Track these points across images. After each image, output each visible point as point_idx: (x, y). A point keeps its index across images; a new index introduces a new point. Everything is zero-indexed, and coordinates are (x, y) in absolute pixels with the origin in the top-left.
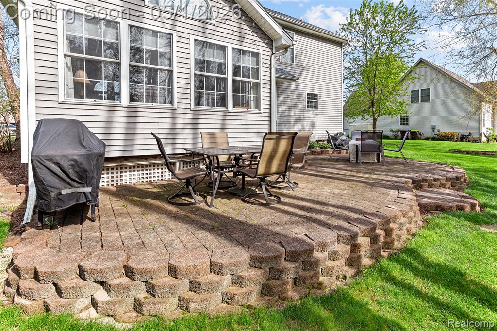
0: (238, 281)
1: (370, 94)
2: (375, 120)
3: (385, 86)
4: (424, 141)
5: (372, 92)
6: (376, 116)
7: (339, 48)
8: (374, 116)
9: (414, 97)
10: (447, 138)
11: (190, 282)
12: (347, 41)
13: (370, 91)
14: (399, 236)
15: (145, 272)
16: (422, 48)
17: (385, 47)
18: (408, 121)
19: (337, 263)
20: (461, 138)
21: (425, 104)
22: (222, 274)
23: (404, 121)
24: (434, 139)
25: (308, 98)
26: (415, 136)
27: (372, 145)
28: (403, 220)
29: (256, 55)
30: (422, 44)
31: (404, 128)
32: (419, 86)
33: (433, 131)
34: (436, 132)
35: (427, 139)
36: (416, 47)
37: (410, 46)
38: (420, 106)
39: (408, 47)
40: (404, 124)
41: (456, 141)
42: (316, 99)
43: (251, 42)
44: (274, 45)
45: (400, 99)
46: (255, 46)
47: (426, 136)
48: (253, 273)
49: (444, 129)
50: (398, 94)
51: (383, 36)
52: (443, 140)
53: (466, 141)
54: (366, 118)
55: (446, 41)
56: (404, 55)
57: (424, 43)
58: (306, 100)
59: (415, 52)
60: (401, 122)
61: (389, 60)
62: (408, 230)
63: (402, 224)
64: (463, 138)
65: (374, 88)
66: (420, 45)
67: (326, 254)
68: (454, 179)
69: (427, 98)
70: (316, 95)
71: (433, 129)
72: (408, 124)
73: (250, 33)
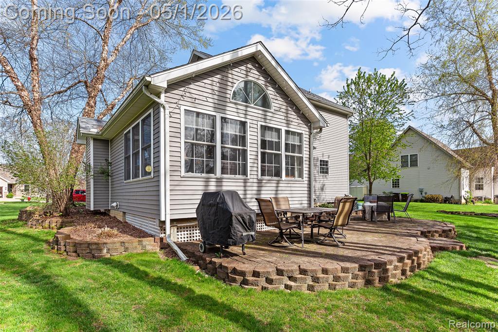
0: (355, 277)
1: (366, 158)
2: (371, 184)
3: (379, 152)
4: (414, 203)
5: (368, 157)
6: (372, 180)
7: (345, 120)
8: (370, 179)
9: (404, 163)
10: (433, 201)
11: (333, 277)
12: (353, 113)
13: (366, 156)
14: (424, 261)
15: (312, 271)
16: (411, 118)
17: (379, 115)
18: (398, 184)
19: (397, 272)
20: (444, 201)
21: (414, 169)
22: (349, 273)
23: (396, 184)
24: (422, 201)
25: (321, 165)
26: (405, 198)
27: (385, 206)
28: (425, 253)
29: (300, 135)
30: (411, 114)
31: (396, 190)
32: (408, 152)
33: (421, 194)
34: (424, 194)
35: (416, 201)
36: (406, 117)
37: (401, 114)
38: (410, 170)
39: (399, 116)
40: (396, 187)
41: (440, 203)
42: (327, 165)
43: (296, 124)
44: (312, 126)
45: (393, 165)
46: (299, 128)
47: (415, 197)
48: (360, 273)
49: (431, 192)
50: (391, 159)
51: (377, 105)
52: (431, 202)
53: (449, 203)
54: (362, 181)
55: (432, 112)
56: (396, 124)
57: (413, 113)
58: (319, 166)
59: (405, 121)
60: (393, 185)
61: (383, 127)
62: (428, 259)
63: (425, 255)
64: (446, 200)
65: (370, 153)
66: (409, 115)
67: (392, 267)
68: (448, 231)
69: (415, 163)
70: (327, 162)
71: (421, 191)
72: (399, 187)
73: (296, 117)
